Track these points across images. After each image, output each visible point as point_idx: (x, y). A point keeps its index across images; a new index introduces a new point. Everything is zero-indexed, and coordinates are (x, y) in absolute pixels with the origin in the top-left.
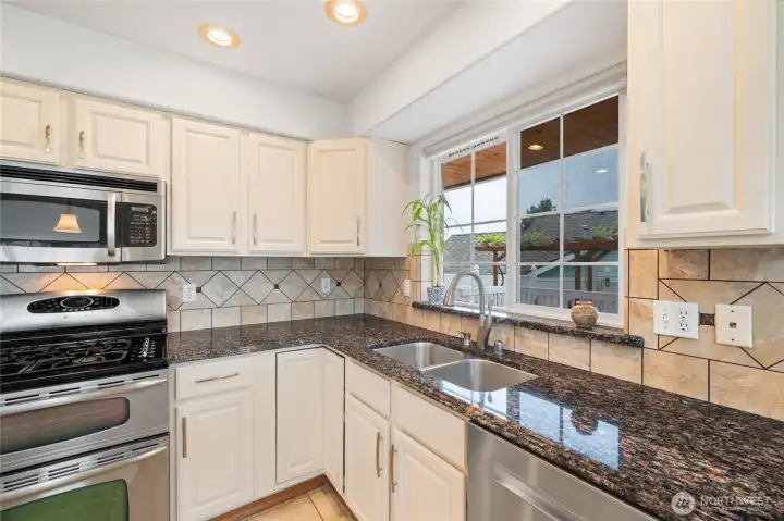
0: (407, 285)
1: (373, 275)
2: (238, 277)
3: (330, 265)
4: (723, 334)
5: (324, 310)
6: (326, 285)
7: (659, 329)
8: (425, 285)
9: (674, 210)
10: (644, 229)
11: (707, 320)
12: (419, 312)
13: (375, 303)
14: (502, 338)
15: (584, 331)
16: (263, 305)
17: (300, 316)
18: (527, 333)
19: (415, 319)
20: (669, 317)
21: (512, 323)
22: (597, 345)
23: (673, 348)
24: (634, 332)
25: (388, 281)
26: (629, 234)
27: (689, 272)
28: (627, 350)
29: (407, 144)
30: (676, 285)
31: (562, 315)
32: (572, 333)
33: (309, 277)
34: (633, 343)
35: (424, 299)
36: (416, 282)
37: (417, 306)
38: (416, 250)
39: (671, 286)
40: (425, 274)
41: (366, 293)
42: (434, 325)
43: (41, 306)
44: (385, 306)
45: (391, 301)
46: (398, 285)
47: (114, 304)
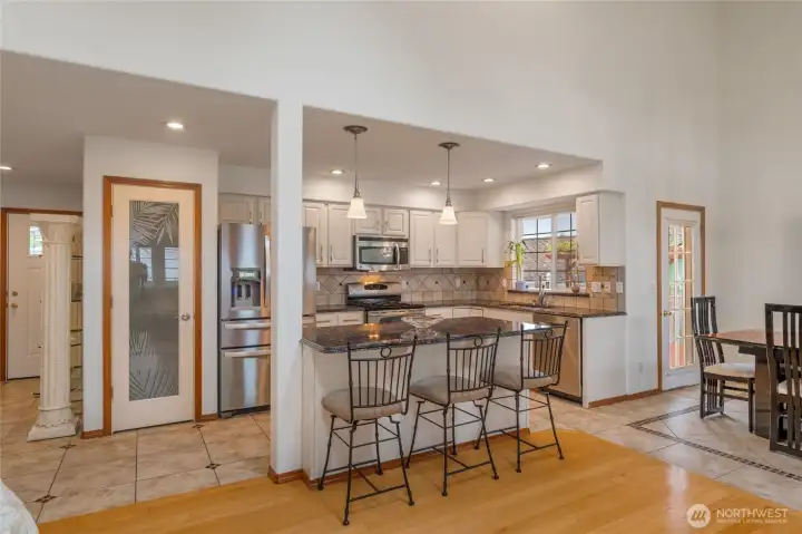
0: (504, 283)
1: (482, 278)
2: (422, 277)
3: (459, 272)
4: (605, 290)
5: (457, 296)
6: (458, 282)
7: (593, 291)
8: (514, 282)
10: (578, 262)
11: (603, 286)
12: (511, 294)
13: (485, 292)
15: (576, 294)
16: (431, 292)
17: (447, 298)
18: (557, 297)
19: (508, 298)
20: (595, 287)
21: (554, 294)
22: (578, 298)
23: (596, 295)
24: (588, 292)
25: (493, 281)
27: (599, 274)
28: (586, 298)
29: (504, 212)
30: (597, 277)
31: (570, 290)
32: (571, 295)
33: (451, 277)
34: (587, 296)
35: (514, 287)
36: (510, 280)
37: (510, 291)
38: (509, 264)
39: (595, 278)
40: (514, 277)
41: (478, 288)
42: (518, 299)
43: (368, 287)
44: (491, 293)
45: (494, 291)
46: (498, 282)
47: (386, 287)
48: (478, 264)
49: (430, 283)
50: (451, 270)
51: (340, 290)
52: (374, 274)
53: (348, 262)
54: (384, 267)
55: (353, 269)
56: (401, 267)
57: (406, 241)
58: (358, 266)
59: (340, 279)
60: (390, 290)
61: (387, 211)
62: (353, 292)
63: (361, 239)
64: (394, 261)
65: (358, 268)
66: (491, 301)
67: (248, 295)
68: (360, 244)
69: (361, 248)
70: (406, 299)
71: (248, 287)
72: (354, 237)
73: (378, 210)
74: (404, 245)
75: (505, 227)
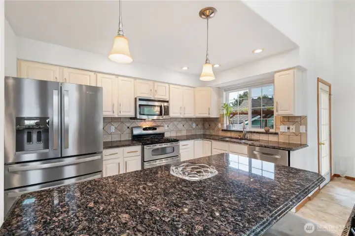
0: (220, 126)
1: (207, 123)
2: (176, 123)
3: (195, 120)
4: (291, 130)
5: (194, 133)
6: (194, 125)
7: (281, 131)
8: (225, 125)
9: (282, 110)
10: (277, 113)
11: (289, 128)
12: (224, 132)
13: (208, 130)
14: (248, 136)
15: (267, 133)
17: (189, 134)
18: (255, 134)
19: (222, 134)
20: (283, 128)
21: (251, 132)
22: (269, 135)
23: (284, 134)
24: (277, 132)
25: (212, 124)
26: (275, 114)
27: (286, 120)
28: (275, 135)
29: (219, 88)
30: (284, 123)
31: (263, 130)
32: (264, 133)
33: (190, 123)
34: (276, 134)
35: (225, 128)
36: (222, 124)
37: (223, 130)
39: (283, 123)
40: (225, 123)
41: (204, 128)
42: (229, 134)
43: (144, 129)
44: (211, 131)
45: (213, 129)
46: (216, 125)
47: (156, 129)
48: (206, 116)
49: (180, 126)
50: (191, 119)
51: (129, 131)
52: (149, 121)
53: (132, 114)
54: (155, 117)
55: (135, 118)
56: (165, 117)
57: (168, 102)
58: (138, 116)
59: (128, 125)
60: (158, 131)
61: (156, 84)
62: (136, 132)
63: (140, 100)
64: (161, 114)
65: (138, 117)
66: (212, 135)
67: (39, 140)
68: (139, 103)
69: (140, 105)
70: (167, 135)
71: (39, 133)
72: (136, 99)
73: (151, 83)
74: (166, 104)
75: (220, 96)
